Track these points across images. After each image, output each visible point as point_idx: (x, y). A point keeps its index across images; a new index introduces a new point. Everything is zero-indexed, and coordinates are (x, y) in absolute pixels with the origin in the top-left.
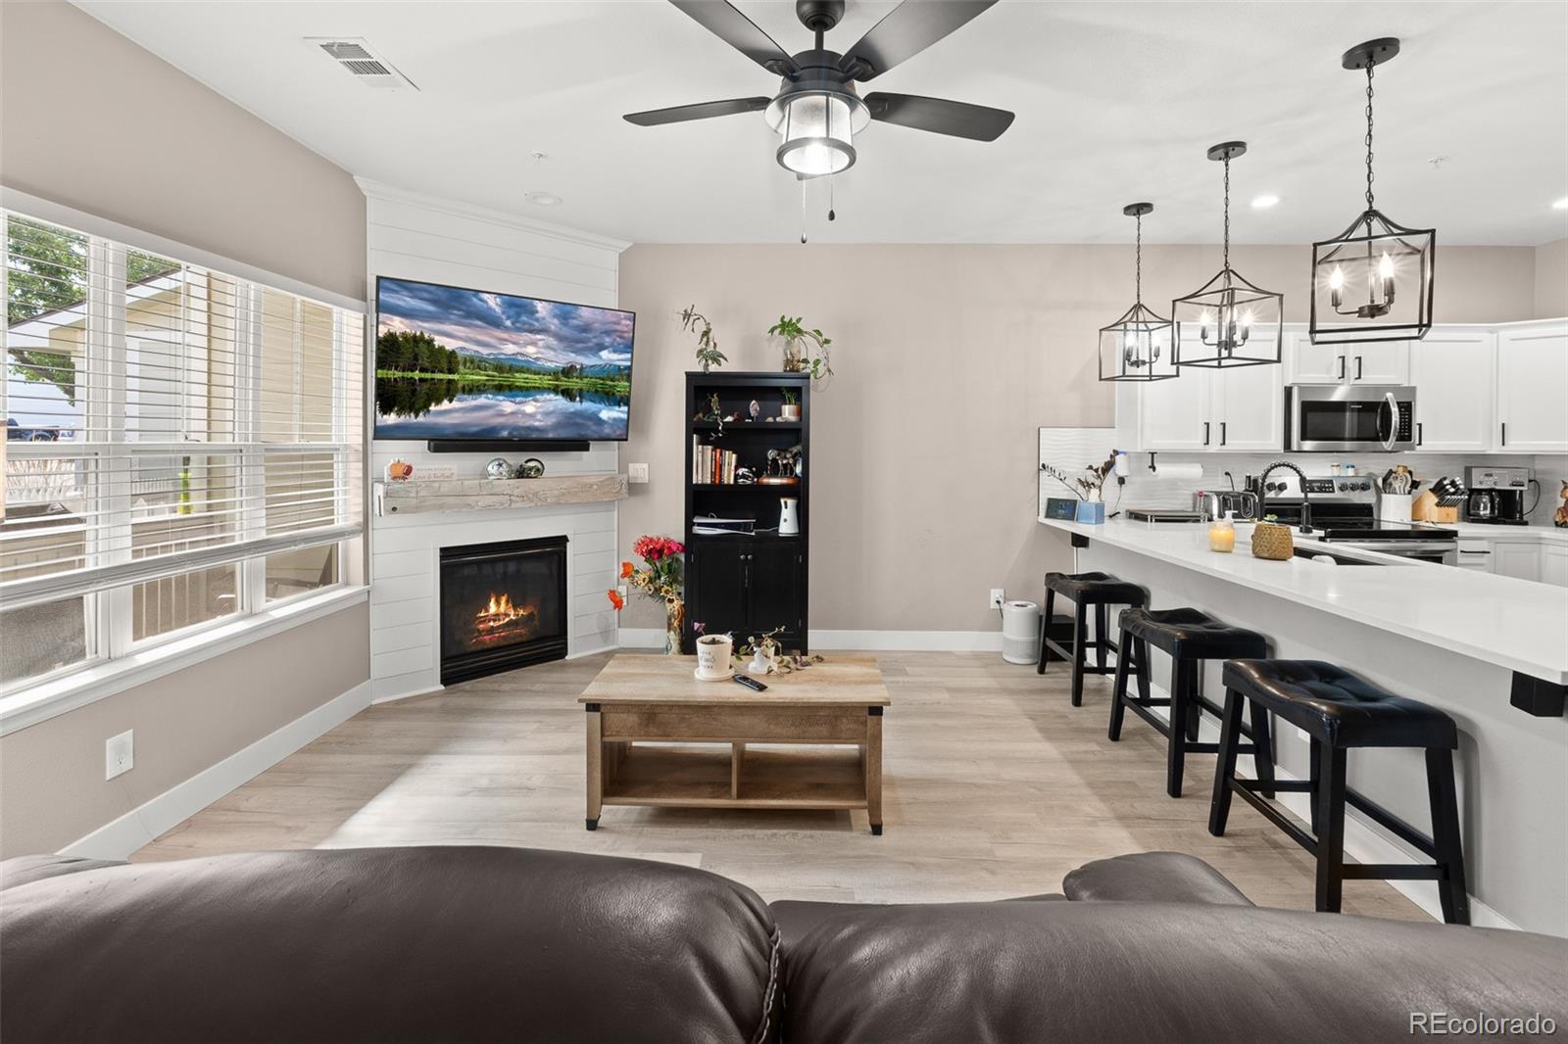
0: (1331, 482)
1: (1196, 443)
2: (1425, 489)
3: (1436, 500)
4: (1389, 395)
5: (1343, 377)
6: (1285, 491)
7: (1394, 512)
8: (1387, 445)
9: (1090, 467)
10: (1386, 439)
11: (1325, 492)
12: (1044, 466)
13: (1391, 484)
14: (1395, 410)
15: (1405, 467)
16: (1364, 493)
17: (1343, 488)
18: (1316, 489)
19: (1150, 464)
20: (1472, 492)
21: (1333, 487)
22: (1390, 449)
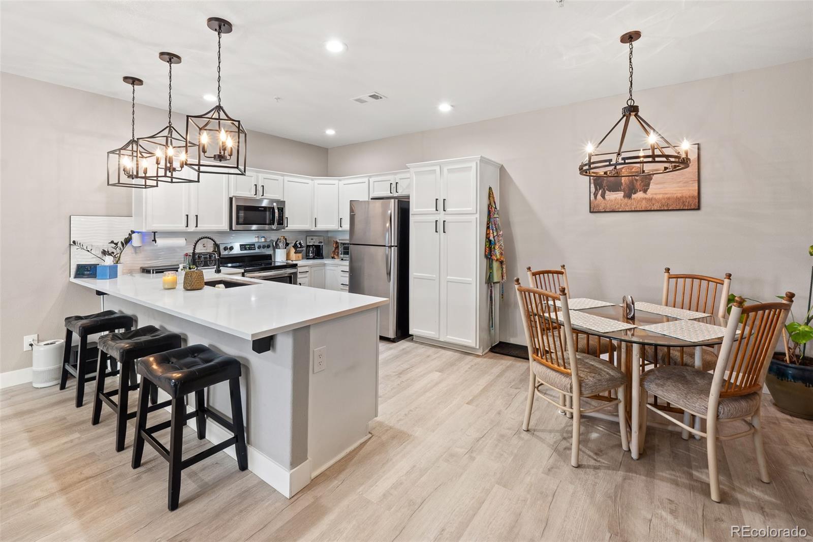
0: (254, 245)
1: (181, 226)
2: (291, 246)
3: (294, 251)
4: (275, 204)
5: (256, 194)
6: (233, 251)
7: (280, 257)
8: (274, 227)
9: (112, 242)
10: (273, 225)
11: (251, 250)
12: (74, 242)
13: (278, 245)
14: (276, 211)
15: (284, 237)
16: (268, 249)
17: (259, 247)
18: (247, 249)
19: (153, 239)
20: (308, 246)
21: (255, 247)
22: (275, 229)
